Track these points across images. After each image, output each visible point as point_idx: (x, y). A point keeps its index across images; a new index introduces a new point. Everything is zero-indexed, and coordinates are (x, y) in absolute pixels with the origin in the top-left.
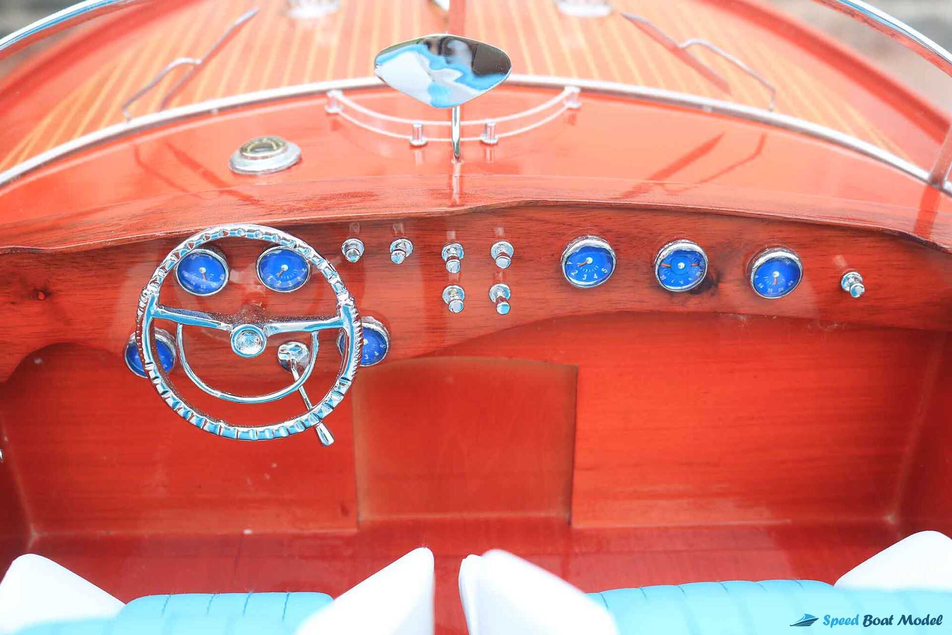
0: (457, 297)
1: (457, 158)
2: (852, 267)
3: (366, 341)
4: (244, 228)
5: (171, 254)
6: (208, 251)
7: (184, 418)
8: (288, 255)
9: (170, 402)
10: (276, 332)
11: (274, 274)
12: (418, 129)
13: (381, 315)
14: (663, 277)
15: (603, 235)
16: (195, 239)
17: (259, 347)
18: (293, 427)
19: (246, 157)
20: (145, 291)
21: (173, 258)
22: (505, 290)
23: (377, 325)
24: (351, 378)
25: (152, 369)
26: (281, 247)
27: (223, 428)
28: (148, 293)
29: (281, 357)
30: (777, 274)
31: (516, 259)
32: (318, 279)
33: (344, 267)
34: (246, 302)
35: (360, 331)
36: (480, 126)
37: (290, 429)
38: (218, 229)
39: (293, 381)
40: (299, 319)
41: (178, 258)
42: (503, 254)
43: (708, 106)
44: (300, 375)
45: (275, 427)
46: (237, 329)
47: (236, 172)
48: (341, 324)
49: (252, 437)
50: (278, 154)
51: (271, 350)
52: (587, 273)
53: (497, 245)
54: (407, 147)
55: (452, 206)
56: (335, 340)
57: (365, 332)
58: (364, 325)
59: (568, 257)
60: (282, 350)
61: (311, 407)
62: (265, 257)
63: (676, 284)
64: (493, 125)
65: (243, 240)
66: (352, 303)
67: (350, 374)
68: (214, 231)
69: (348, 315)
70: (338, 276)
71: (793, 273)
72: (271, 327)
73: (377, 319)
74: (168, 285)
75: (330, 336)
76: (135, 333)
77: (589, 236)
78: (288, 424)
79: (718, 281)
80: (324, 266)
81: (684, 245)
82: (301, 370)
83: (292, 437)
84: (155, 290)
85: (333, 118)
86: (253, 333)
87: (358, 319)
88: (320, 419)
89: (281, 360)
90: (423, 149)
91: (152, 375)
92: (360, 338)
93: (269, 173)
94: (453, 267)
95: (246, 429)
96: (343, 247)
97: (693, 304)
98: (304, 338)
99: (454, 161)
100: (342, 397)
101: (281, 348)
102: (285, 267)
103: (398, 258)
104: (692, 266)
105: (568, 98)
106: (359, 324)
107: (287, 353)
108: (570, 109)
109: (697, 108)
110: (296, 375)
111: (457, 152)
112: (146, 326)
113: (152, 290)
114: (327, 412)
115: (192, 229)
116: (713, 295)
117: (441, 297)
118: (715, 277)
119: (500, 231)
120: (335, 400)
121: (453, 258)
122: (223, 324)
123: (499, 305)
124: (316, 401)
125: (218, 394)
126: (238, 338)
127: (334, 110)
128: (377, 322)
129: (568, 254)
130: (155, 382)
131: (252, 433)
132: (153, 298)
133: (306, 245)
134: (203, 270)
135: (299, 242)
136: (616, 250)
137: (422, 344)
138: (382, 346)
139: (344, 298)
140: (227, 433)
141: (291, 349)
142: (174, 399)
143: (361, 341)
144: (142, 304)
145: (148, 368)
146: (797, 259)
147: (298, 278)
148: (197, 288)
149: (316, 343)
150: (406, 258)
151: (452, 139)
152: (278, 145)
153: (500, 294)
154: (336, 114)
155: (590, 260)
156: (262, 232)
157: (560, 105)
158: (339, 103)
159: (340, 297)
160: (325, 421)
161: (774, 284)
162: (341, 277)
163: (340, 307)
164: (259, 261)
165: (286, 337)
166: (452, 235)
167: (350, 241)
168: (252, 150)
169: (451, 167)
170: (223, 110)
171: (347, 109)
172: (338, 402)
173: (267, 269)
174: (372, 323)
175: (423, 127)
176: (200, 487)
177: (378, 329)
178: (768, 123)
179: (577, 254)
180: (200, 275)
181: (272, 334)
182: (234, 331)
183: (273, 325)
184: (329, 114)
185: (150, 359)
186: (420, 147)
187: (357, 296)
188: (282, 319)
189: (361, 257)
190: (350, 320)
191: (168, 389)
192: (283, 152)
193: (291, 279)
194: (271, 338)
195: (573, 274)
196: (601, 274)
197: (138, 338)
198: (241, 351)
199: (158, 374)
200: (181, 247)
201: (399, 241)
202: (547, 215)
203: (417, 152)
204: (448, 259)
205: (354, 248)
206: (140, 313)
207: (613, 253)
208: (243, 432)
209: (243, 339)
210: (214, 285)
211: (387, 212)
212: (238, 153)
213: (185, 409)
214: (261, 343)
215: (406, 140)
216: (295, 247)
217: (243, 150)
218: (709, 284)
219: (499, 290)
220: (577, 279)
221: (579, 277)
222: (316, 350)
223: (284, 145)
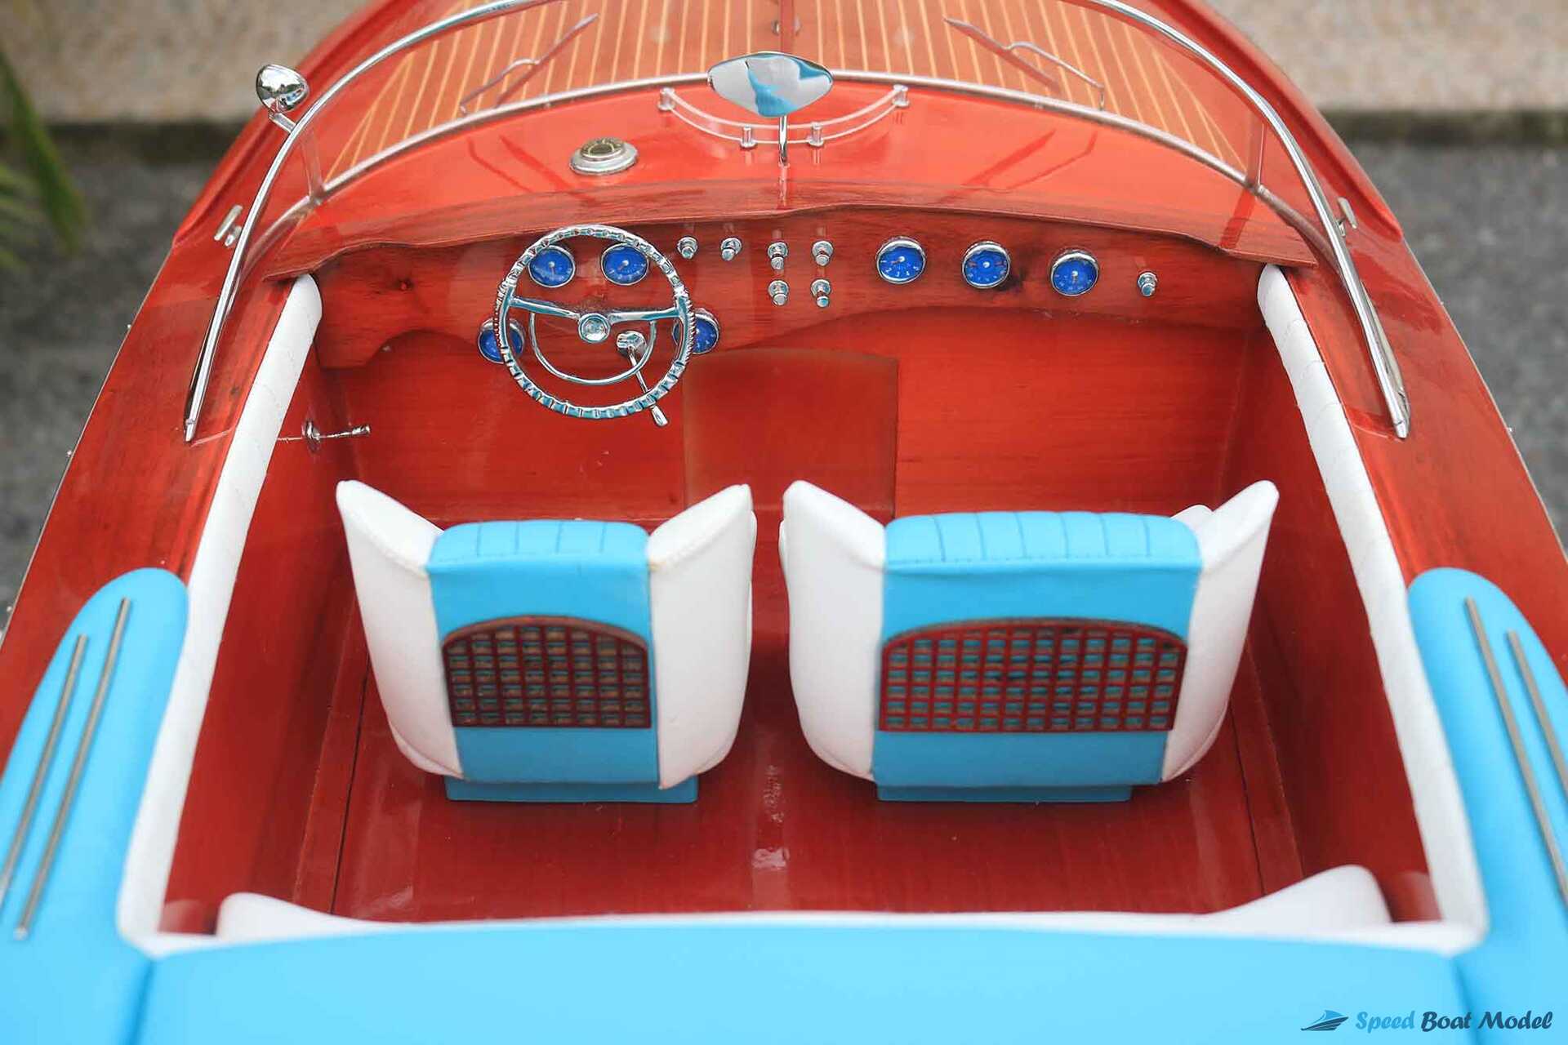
0: (781, 292)
1: (784, 161)
2: (1150, 268)
3: (698, 330)
4: (595, 229)
5: (528, 250)
6: (557, 247)
7: (534, 398)
8: (630, 252)
9: (522, 383)
10: (618, 320)
11: (616, 268)
12: (748, 131)
13: (711, 307)
14: (971, 275)
15: (913, 236)
16: (550, 236)
17: (603, 334)
18: (631, 407)
19: (588, 159)
20: (504, 283)
21: (530, 254)
22: (825, 285)
23: (708, 316)
24: (684, 363)
25: (507, 353)
26: (624, 244)
27: (568, 407)
28: (507, 285)
29: (619, 345)
30: (1075, 273)
31: (834, 257)
32: (656, 272)
33: (679, 262)
34: (589, 294)
35: (693, 320)
36: (807, 130)
37: (630, 410)
38: (570, 229)
39: (632, 367)
40: (639, 310)
41: (534, 253)
42: (822, 253)
43: (1039, 104)
44: (638, 362)
45: (616, 407)
46: (584, 317)
47: (578, 172)
48: (677, 313)
49: (594, 416)
50: (616, 156)
51: (612, 340)
52: (900, 271)
53: (817, 244)
54: (738, 149)
55: (779, 209)
56: (669, 330)
57: (699, 322)
58: (697, 315)
59: (882, 257)
60: (621, 339)
61: (647, 390)
62: (607, 253)
63: (982, 281)
64: (819, 128)
65: (591, 237)
66: (686, 295)
67: (684, 360)
68: (568, 231)
69: (683, 306)
70: (675, 271)
71: (1090, 271)
72: (614, 317)
73: (708, 311)
74: (523, 277)
75: (666, 325)
76: (492, 319)
77: (902, 237)
78: (627, 404)
79: (1023, 279)
80: (663, 262)
81: (989, 246)
82: (638, 358)
83: (631, 415)
84: (513, 282)
85: (665, 115)
86: (598, 321)
87: (691, 310)
88: (656, 400)
89: (620, 349)
90: (753, 151)
91: (506, 358)
92: (693, 327)
93: (610, 174)
94: (777, 262)
95: (589, 409)
96: (679, 244)
97: (1001, 300)
98: (642, 326)
99: (781, 165)
100: (677, 380)
101: (619, 337)
102: (626, 262)
103: (728, 254)
104: (996, 266)
105: (897, 97)
106: (693, 314)
107: (625, 341)
108: (898, 107)
109: (1029, 105)
110: (633, 360)
111: (785, 155)
112: (502, 315)
113: (510, 282)
114: (662, 394)
115: (546, 229)
116: (1018, 291)
117: (767, 291)
118: (1018, 274)
119: (821, 231)
120: (670, 383)
121: (778, 255)
122: (571, 313)
123: (820, 298)
124: (651, 386)
125: (566, 376)
126: (585, 325)
127: (668, 107)
128: (708, 313)
129: (882, 253)
130: (509, 365)
131: (596, 412)
132: (510, 289)
133: (647, 244)
134: (552, 264)
135: (641, 240)
136: (925, 250)
137: (747, 335)
138: (712, 336)
139: (680, 291)
140: (572, 412)
141: (628, 338)
142: (525, 381)
143: (694, 329)
144: (501, 295)
145: (503, 351)
146: (1094, 260)
147: (638, 272)
148: (545, 280)
149: (653, 331)
150: (735, 255)
151: (779, 140)
152: (615, 147)
153: (821, 288)
154: (669, 111)
155: (902, 259)
156: (611, 231)
157: (890, 103)
158: (671, 101)
159: (676, 290)
160: (659, 403)
161: (1074, 282)
162: (677, 272)
163: (676, 299)
164: (603, 257)
165: (624, 326)
166: (777, 234)
167: (686, 239)
168: (592, 152)
169: (779, 170)
170: (555, 104)
171: (678, 107)
172: (672, 385)
173: (608, 265)
174: (705, 314)
175: (752, 130)
176: (534, 473)
177: (709, 319)
178: (1098, 122)
179: (891, 252)
180: (548, 268)
181: (614, 322)
182: (580, 320)
183: (616, 314)
184: (661, 111)
185: (505, 343)
186: (749, 149)
187: (690, 289)
188: (623, 310)
189: (695, 254)
190: (685, 311)
191: (521, 372)
192: (621, 154)
193: (630, 273)
194: (613, 327)
195: (887, 271)
196: (912, 271)
197: (496, 325)
198: (587, 337)
199: (512, 358)
200: (538, 243)
201: (730, 239)
202: (862, 217)
203: (748, 155)
204: (773, 257)
205: (688, 246)
206: (498, 302)
207: (923, 253)
208: (587, 412)
209: (589, 327)
210: (561, 278)
211: (717, 215)
212: (578, 153)
213: (535, 389)
214: (606, 330)
215: (738, 142)
216: (638, 244)
217: (584, 151)
218: (1012, 283)
219: (820, 285)
220: (891, 276)
221: (892, 274)
222: (653, 337)
223: (622, 146)
